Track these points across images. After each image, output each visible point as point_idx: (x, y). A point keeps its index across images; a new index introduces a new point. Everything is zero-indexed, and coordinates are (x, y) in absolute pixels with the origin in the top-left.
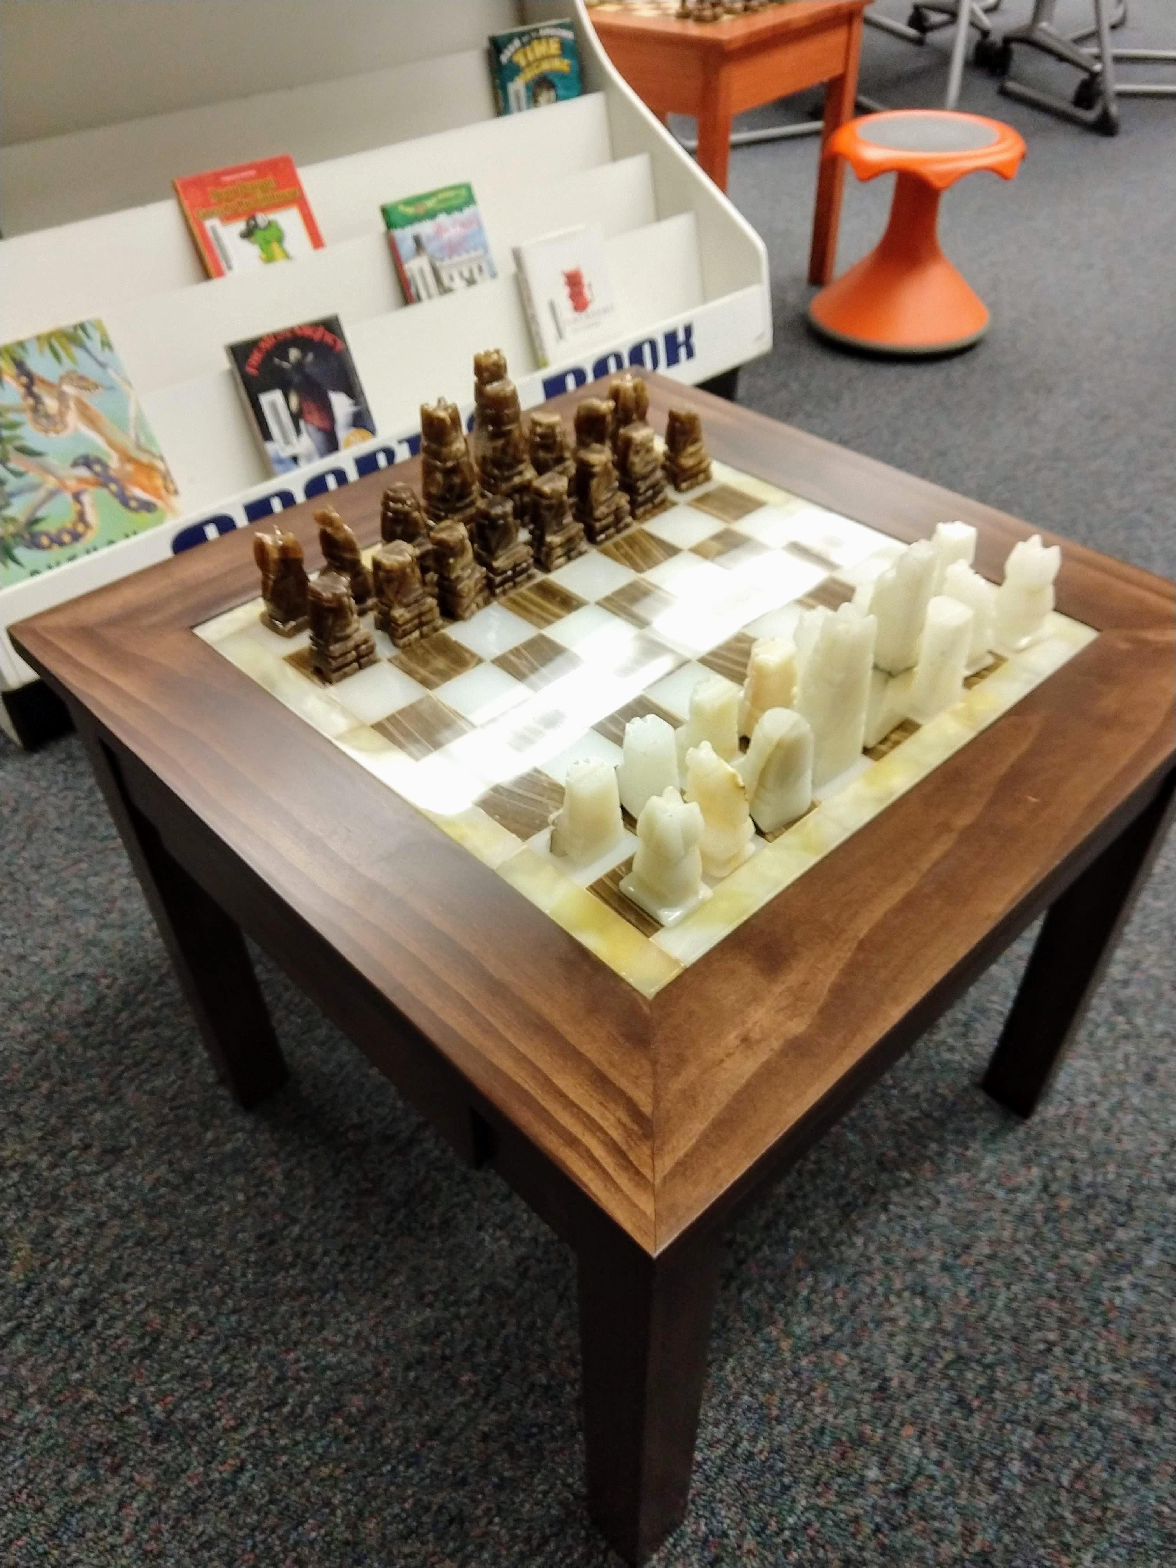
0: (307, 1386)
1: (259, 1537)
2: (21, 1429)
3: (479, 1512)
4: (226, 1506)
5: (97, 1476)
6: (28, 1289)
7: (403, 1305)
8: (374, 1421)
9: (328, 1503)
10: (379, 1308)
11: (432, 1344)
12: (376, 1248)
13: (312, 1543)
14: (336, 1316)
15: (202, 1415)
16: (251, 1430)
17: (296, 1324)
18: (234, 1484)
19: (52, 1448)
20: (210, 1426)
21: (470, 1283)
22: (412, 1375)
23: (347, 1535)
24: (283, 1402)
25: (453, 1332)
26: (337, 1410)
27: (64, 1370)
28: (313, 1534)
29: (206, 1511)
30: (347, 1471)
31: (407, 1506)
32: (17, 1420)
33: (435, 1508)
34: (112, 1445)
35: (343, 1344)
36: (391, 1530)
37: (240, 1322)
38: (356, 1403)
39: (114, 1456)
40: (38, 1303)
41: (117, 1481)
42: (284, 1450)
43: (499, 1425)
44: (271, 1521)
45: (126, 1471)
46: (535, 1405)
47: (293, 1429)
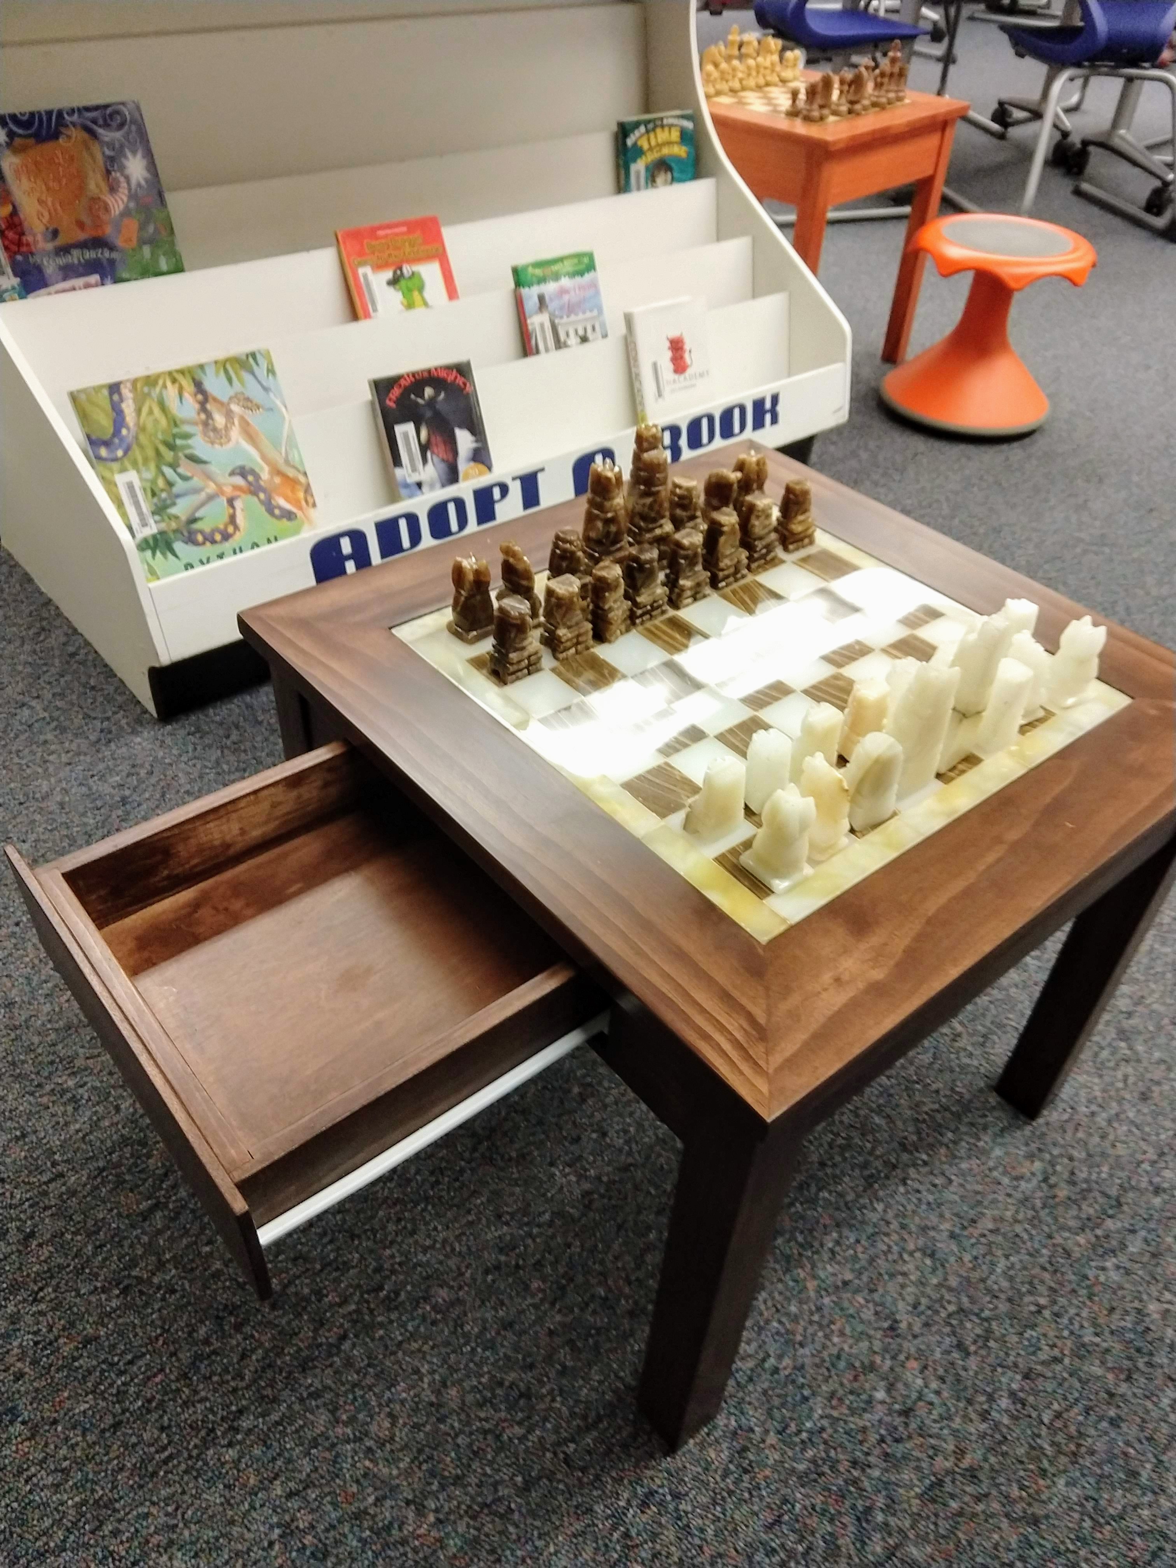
0: (401, 1277)
1: (359, 1393)
2: (159, 1288)
3: (544, 1391)
4: (331, 1365)
5: (223, 1330)
6: (166, 1175)
7: (484, 1221)
8: (456, 1311)
9: (416, 1371)
10: (464, 1221)
11: (507, 1255)
12: (462, 1171)
13: (403, 1402)
14: (427, 1224)
15: (312, 1291)
16: (353, 1307)
17: (391, 1227)
18: (338, 1348)
19: (185, 1306)
20: (319, 1301)
21: (542, 1209)
22: (490, 1278)
23: (433, 1399)
24: (381, 1288)
25: (526, 1247)
26: (426, 1299)
27: (196, 1243)
28: (404, 1395)
29: (315, 1367)
30: (432, 1348)
31: (483, 1380)
32: (156, 1280)
33: (507, 1384)
34: (236, 1307)
35: (432, 1247)
36: (469, 1398)
37: (344, 1221)
38: (442, 1295)
39: (237, 1316)
40: (175, 1186)
41: (239, 1337)
42: (381, 1325)
43: (563, 1325)
44: (369, 1380)
45: (247, 1329)
46: (594, 1312)
47: (389, 1310)
